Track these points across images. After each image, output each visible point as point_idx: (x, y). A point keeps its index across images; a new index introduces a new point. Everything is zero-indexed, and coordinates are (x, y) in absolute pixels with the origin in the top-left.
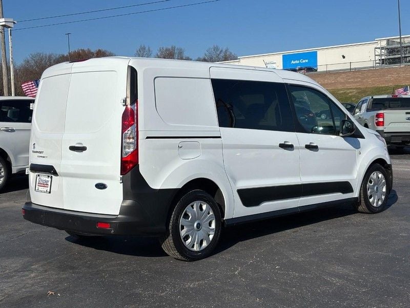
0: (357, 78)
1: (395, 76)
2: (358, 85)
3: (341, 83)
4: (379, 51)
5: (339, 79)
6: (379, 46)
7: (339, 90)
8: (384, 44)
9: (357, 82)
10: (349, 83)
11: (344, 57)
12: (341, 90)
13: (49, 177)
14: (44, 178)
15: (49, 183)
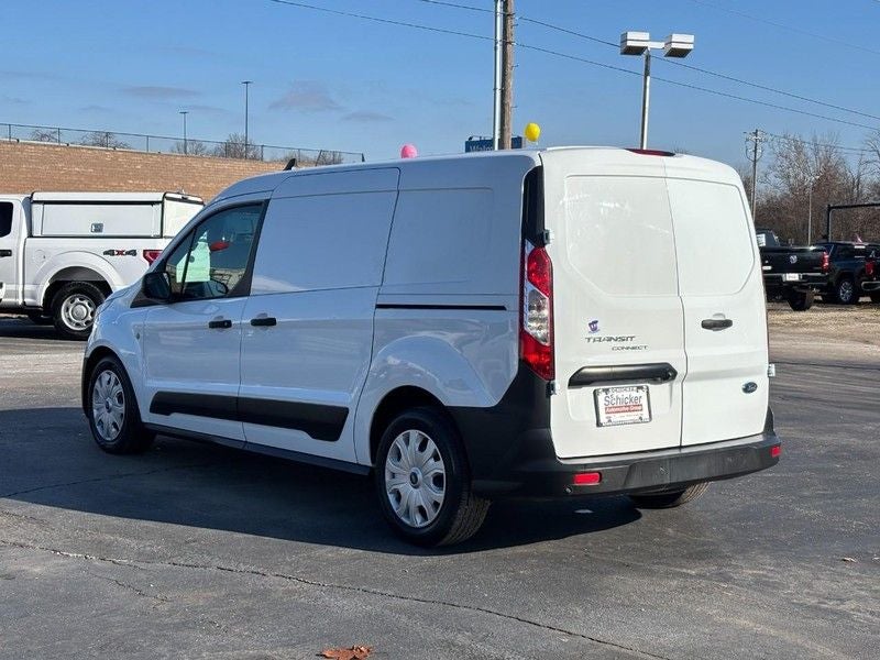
13: (641, 388)
14: (626, 394)
15: (644, 402)
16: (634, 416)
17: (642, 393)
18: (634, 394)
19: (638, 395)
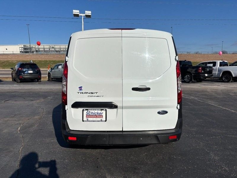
0: (16, 57)
1: (30, 57)
2: (17, 59)
3: (10, 58)
4: (21, 48)
5: (9, 57)
6: (21, 47)
7: (9, 61)
8: (23, 46)
9: (16, 58)
10: (13, 58)
11: (7, 49)
12: (10, 61)
13: (103, 110)
14: (96, 111)
15: (104, 115)
16: (99, 119)
17: (104, 112)
18: (100, 112)
19: (101, 112)
